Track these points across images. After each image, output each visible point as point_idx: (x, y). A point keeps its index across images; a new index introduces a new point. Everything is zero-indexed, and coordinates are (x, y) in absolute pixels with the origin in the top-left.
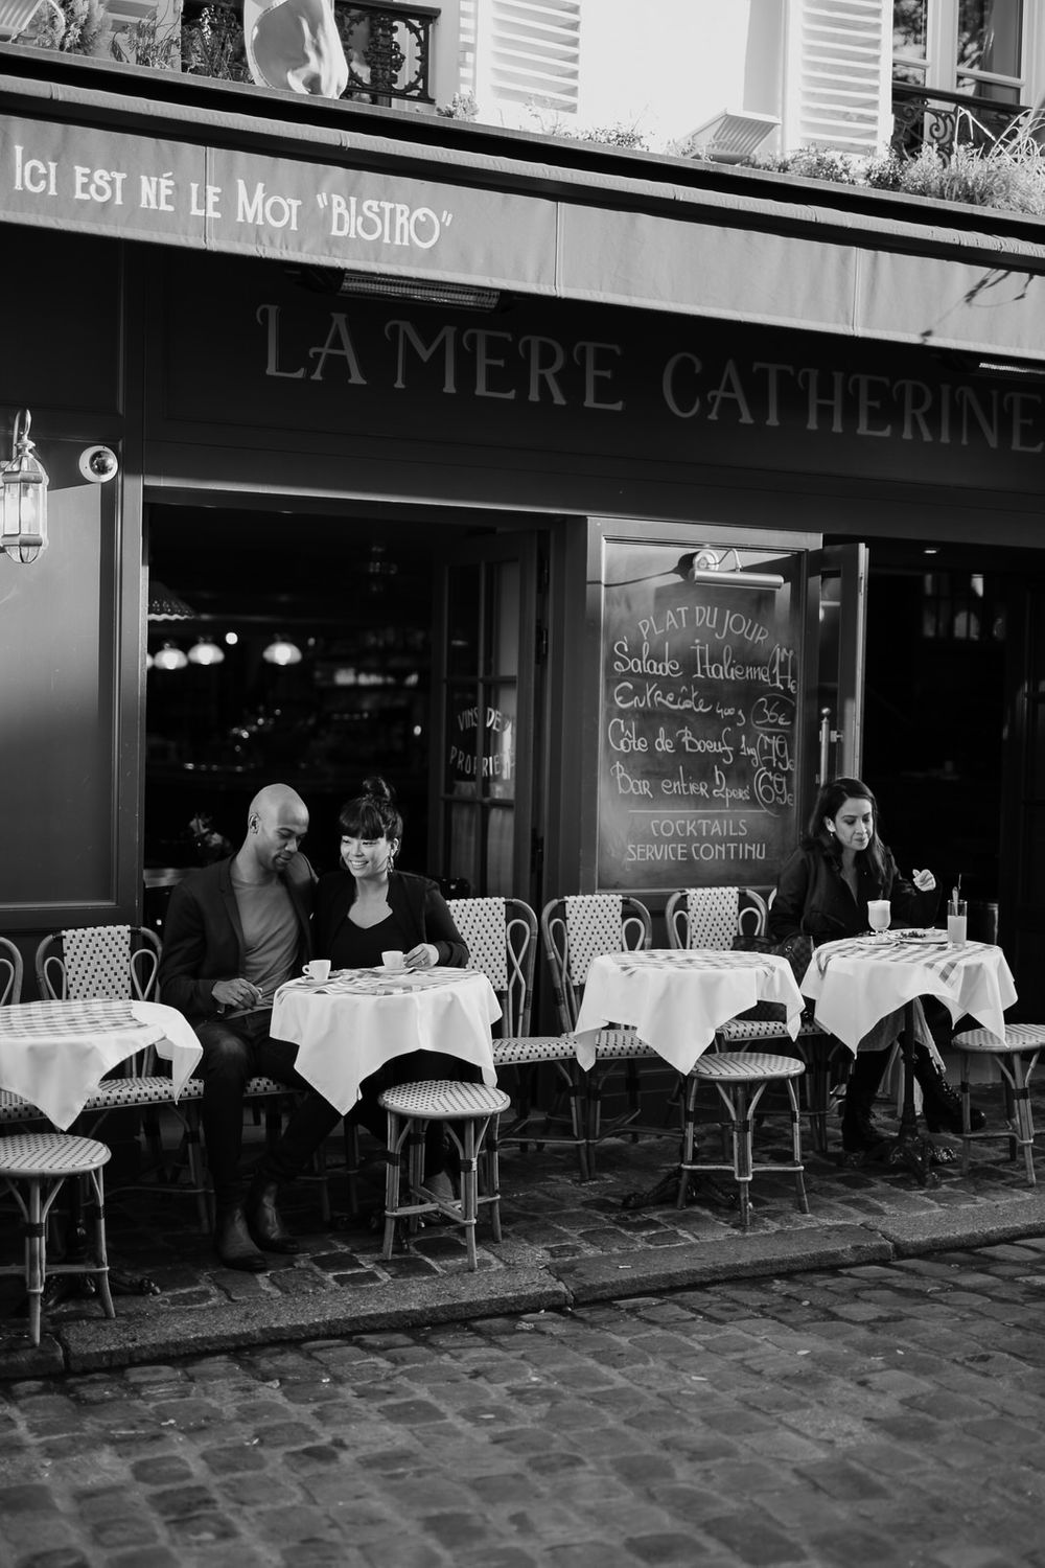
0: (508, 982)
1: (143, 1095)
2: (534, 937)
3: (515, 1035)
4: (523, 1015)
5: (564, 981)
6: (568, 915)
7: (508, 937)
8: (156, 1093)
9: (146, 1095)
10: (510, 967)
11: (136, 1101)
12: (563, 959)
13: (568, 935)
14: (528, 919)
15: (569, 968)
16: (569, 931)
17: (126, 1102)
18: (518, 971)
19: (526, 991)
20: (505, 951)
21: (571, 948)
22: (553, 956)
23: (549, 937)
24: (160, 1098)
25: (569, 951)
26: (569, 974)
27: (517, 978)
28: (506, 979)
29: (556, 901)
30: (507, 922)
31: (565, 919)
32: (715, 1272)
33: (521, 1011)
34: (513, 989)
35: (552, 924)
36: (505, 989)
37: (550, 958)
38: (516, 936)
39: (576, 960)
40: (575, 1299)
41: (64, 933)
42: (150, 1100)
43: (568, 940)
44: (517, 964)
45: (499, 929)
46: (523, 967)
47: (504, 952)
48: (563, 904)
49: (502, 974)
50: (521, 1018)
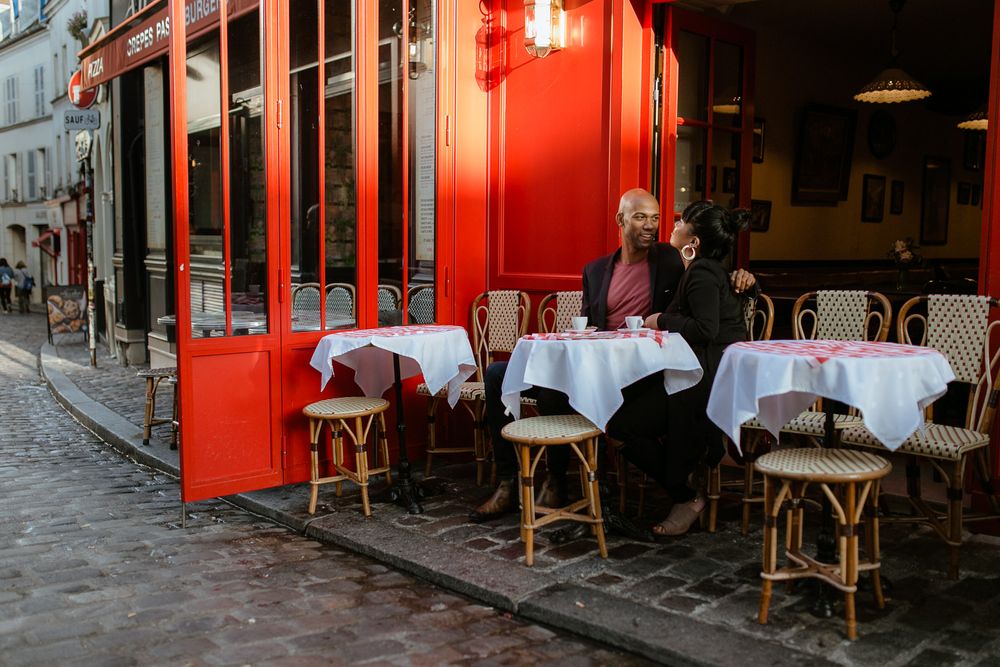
32: (622, 639)
40: (519, 611)
41: (558, 293)
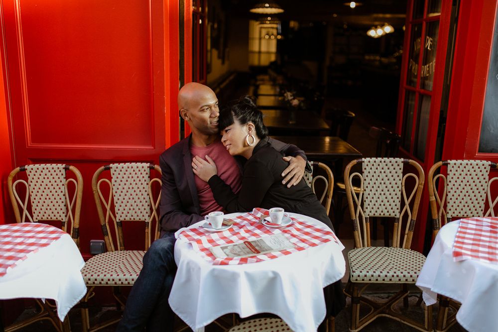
0: (400, 213)
1: (111, 280)
2: (422, 187)
3: (401, 246)
4: (408, 234)
5: (440, 215)
6: (449, 172)
7: (403, 184)
8: (120, 280)
9: (113, 280)
10: (403, 204)
11: (107, 283)
12: (441, 200)
13: (448, 185)
14: (418, 174)
15: (445, 206)
16: (448, 183)
17: (100, 283)
18: (407, 207)
19: (411, 220)
20: (400, 192)
21: (448, 194)
22: (434, 199)
23: (432, 186)
24: (122, 283)
25: (447, 195)
26: (446, 211)
27: (406, 211)
28: (399, 210)
29: (440, 163)
30: (404, 174)
31: (446, 175)
33: (407, 231)
34: (403, 217)
35: (436, 178)
36: (398, 216)
37: (431, 200)
38: (409, 184)
39: (451, 203)
41: (111, 165)
42: (116, 283)
43: (447, 188)
44: (407, 202)
45: (397, 179)
46: (411, 205)
47: (399, 194)
48: (446, 165)
49: (396, 207)
50: (406, 236)
